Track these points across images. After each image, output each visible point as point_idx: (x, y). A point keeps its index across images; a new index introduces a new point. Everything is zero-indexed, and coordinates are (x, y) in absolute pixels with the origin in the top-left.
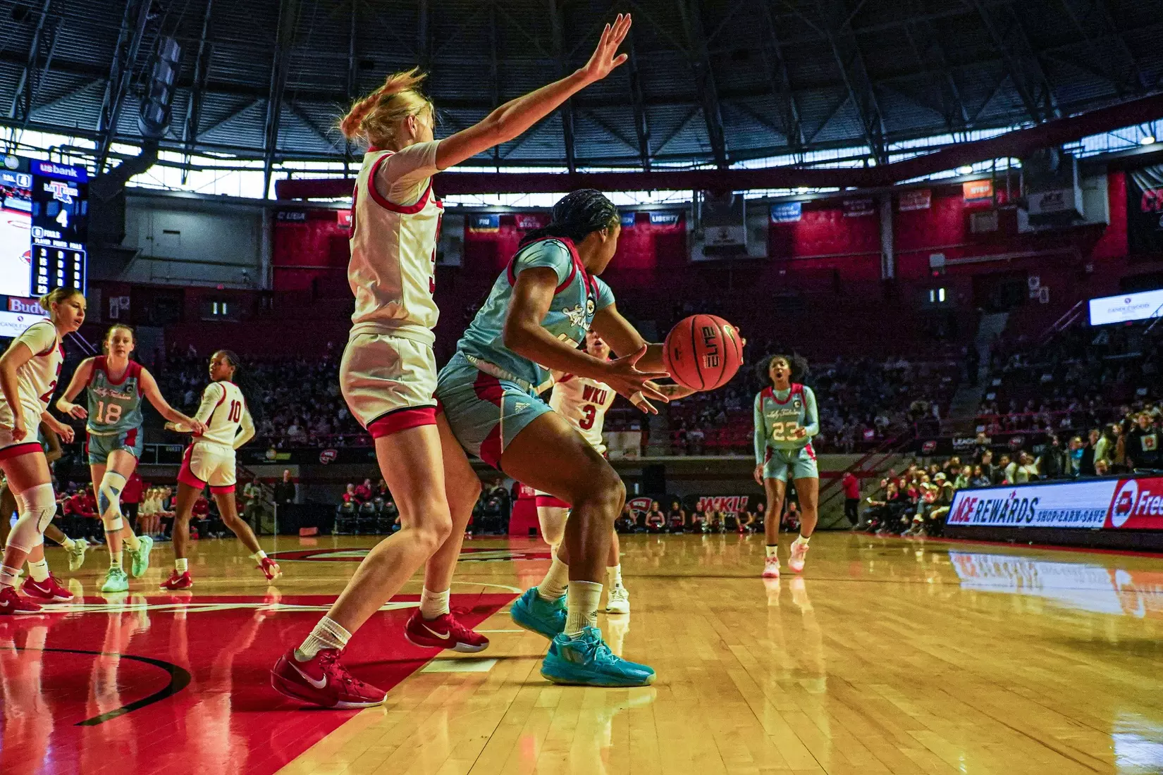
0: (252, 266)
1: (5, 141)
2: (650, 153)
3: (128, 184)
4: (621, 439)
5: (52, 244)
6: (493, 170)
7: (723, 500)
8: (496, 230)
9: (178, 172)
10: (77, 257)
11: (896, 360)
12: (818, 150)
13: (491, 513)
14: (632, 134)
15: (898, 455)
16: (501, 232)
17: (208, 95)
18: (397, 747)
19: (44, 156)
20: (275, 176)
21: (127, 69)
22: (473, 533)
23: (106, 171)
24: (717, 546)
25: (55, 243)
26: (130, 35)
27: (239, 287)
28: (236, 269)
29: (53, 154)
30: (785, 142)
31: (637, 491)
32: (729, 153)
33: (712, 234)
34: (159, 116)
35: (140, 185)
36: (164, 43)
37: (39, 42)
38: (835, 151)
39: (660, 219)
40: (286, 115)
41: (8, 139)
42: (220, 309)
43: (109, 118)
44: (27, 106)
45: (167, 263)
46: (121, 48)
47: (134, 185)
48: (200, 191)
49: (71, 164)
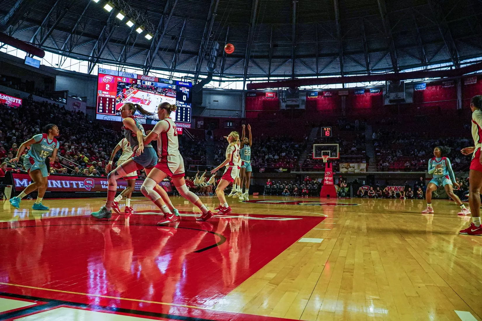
0: (239, 111)
1: (169, 76)
2: (370, 69)
3: (203, 87)
4: (359, 166)
6: (316, 77)
7: (395, 187)
8: (317, 97)
9: (218, 83)
10: (189, 109)
11: (463, 139)
12: (433, 65)
13: (314, 190)
14: (364, 63)
15: (464, 172)
16: (318, 97)
17: (227, 59)
18: (294, 266)
19: (180, 80)
20: (247, 83)
21: (204, 52)
22: (308, 196)
23: (197, 83)
24: (393, 202)
25: (183, 105)
26: (205, 43)
27: (235, 117)
28: (235, 112)
29: (182, 79)
30: (420, 62)
31: (364, 184)
32: (398, 67)
33: (392, 96)
34: (213, 66)
35: (207, 87)
36: (214, 44)
37: (179, 46)
38: (440, 64)
39: (373, 91)
40: (250, 64)
41: (170, 75)
42: (230, 124)
43: (198, 67)
44: (175, 64)
45: (214, 111)
46: (202, 46)
47: (205, 87)
48: (224, 88)
49: (187, 82)
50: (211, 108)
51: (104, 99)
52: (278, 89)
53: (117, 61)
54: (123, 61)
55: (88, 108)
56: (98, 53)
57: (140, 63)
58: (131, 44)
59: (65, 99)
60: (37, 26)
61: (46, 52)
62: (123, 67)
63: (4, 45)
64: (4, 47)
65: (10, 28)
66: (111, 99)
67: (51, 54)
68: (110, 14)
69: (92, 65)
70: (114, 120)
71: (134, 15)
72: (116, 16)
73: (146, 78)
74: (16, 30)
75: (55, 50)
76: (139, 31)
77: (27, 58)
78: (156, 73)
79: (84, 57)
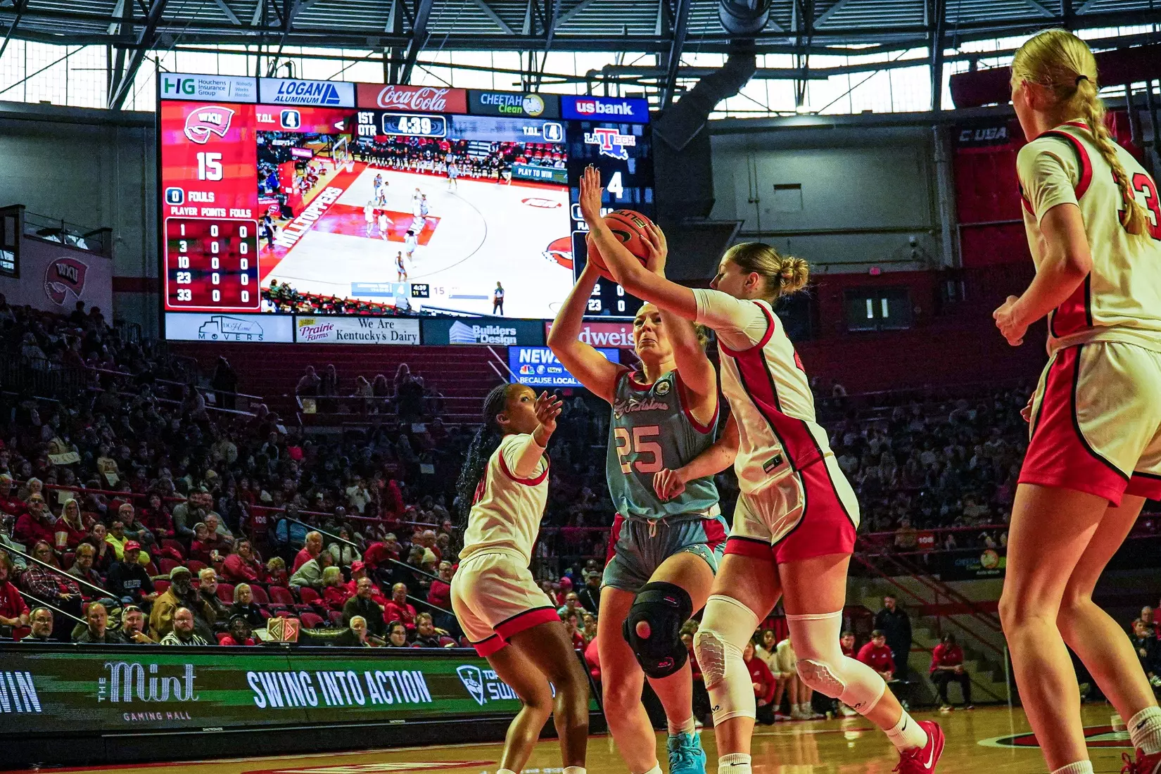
0: (923, 230)
1: (521, 72)
3: (712, 116)
9: (789, 85)
19: (581, 89)
20: (949, 70)
23: (676, 99)
27: (906, 268)
28: (898, 237)
29: (593, 84)
35: (730, 115)
41: (525, 68)
42: (877, 309)
43: (674, 11)
44: (549, 10)
47: (722, 116)
48: (827, 112)
49: (622, 95)
50: (764, 228)
51: (199, 230)
52: (1129, 90)
53: (247, 26)
54: (278, 23)
55: (119, 285)
57: (363, 22)
59: (9, 249)
62: (279, 55)
66: (229, 230)
69: (127, 63)
70: (255, 339)
73: (403, 99)
78: (452, 66)
79: (85, 27)
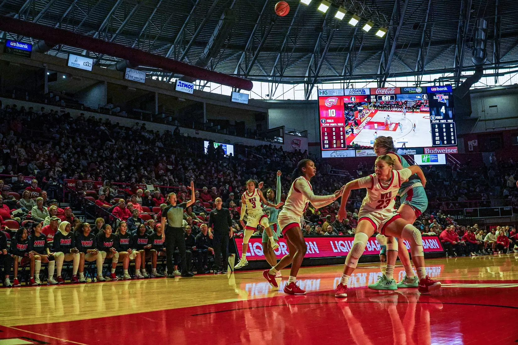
1: (415, 81)
3: (471, 89)
5: (440, 122)
9: (492, 79)
10: (451, 126)
17: (502, 40)
19: (432, 84)
21: (464, 37)
23: (460, 85)
26: (464, 22)
29: (436, 83)
34: (481, 54)
35: (476, 88)
36: (479, 21)
37: (425, 36)
41: (417, 80)
43: (459, 61)
44: (423, 64)
45: (493, 121)
46: (460, 28)
47: (474, 88)
48: (504, 85)
49: (444, 85)
50: (487, 118)
51: (330, 129)
53: (341, 76)
54: (349, 74)
55: (310, 144)
56: (316, 71)
57: (371, 72)
58: (357, 49)
59: (281, 137)
60: (240, 52)
61: (253, 82)
62: (349, 82)
63: (207, 83)
64: (208, 85)
65: (211, 61)
66: (338, 128)
67: (259, 83)
68: (325, 16)
69: (309, 88)
70: (345, 156)
71: (358, 8)
72: (334, 16)
73: (383, 91)
74: (218, 63)
75: (265, 78)
76: (367, 28)
77: (234, 93)
78: (396, 81)
79: (299, 79)
